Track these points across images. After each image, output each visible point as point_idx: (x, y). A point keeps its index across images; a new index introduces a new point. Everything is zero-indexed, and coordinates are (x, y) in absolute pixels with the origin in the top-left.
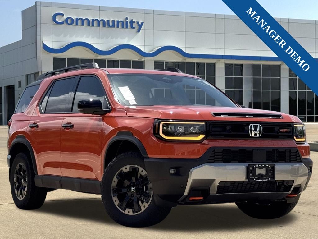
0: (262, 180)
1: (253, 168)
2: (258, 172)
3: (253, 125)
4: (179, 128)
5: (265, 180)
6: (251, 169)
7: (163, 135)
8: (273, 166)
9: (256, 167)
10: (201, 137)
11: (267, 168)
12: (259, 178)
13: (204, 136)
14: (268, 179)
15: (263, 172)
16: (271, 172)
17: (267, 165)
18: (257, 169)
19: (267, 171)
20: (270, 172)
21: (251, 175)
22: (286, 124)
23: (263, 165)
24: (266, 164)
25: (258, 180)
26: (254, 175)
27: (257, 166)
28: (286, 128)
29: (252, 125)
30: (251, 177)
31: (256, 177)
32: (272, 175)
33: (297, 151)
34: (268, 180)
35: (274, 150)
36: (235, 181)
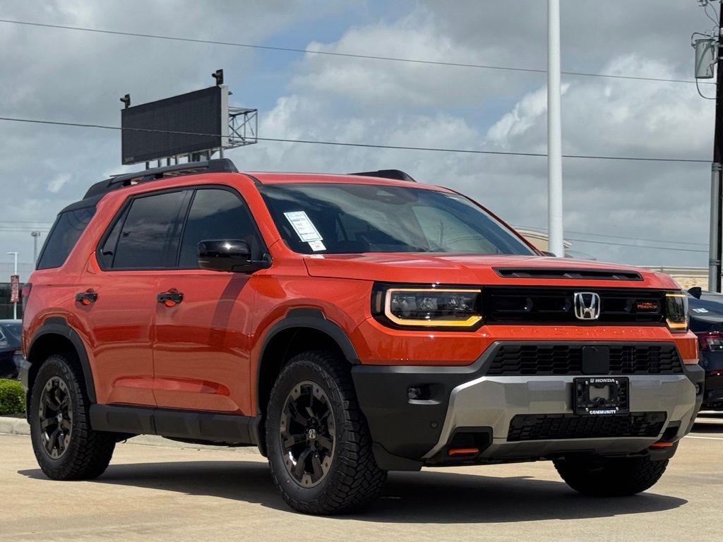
0: (602, 412)
1: (584, 385)
2: (594, 393)
3: (582, 295)
4: (424, 301)
5: (608, 412)
6: (579, 387)
7: (392, 315)
8: (625, 382)
9: (590, 384)
10: (474, 320)
11: (611, 385)
12: (596, 408)
13: (481, 317)
14: (614, 408)
15: (604, 394)
16: (621, 394)
17: (613, 380)
18: (591, 388)
19: (611, 392)
20: (619, 395)
21: (579, 400)
22: (651, 292)
23: (605, 380)
24: (611, 378)
25: (594, 412)
26: (586, 399)
27: (592, 381)
28: (649, 301)
29: (580, 294)
30: (579, 406)
31: (589, 406)
32: (622, 399)
33: (675, 349)
34: (615, 411)
35: (625, 348)
36: (546, 415)
